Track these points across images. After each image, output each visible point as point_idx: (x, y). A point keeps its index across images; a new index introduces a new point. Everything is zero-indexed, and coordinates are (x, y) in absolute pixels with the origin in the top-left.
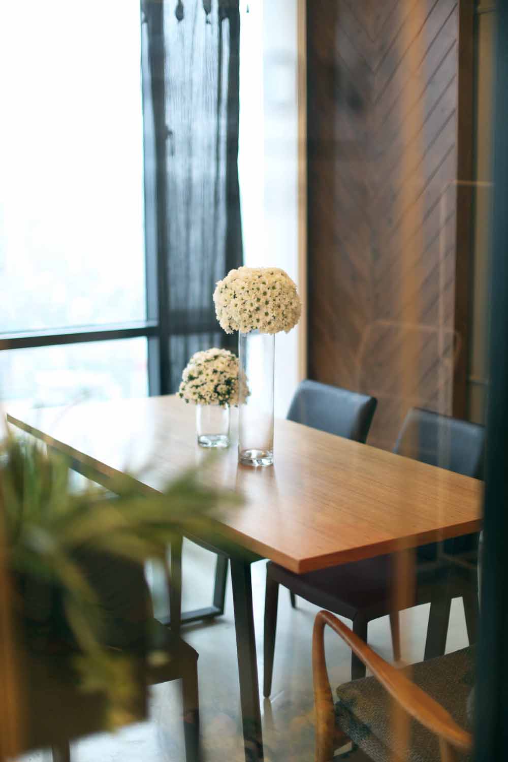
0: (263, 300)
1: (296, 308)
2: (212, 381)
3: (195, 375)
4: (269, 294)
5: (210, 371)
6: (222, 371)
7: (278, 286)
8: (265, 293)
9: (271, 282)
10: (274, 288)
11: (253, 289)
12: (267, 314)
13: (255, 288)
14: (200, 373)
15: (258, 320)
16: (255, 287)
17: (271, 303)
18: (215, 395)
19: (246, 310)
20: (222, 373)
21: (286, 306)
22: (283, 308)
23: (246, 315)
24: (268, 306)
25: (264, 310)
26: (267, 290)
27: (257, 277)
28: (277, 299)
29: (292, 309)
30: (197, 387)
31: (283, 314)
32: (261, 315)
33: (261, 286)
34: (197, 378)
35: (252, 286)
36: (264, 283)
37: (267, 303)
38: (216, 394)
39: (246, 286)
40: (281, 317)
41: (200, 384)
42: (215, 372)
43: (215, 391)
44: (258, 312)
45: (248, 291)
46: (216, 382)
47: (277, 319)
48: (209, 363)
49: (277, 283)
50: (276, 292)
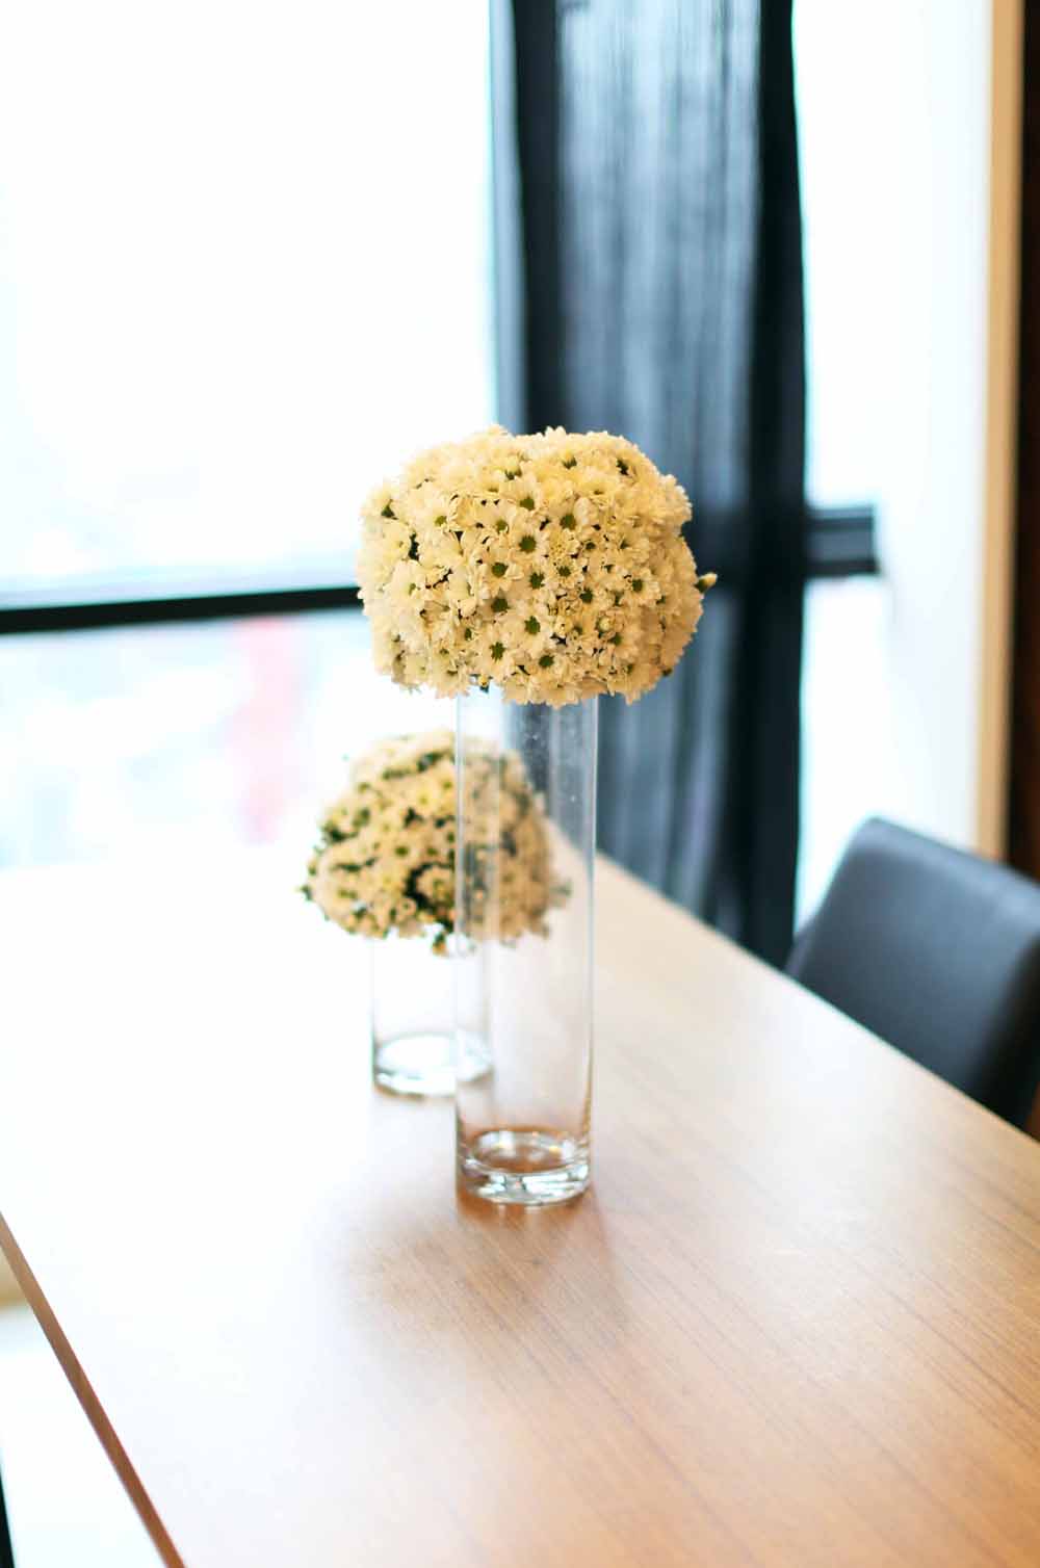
0: (516, 570)
1: (662, 601)
2: (402, 851)
3: (345, 826)
4: (542, 547)
5: (395, 816)
6: (441, 815)
7: (583, 513)
8: (527, 544)
9: (555, 499)
10: (568, 521)
11: (480, 525)
12: (532, 626)
13: (489, 523)
14: (364, 816)
15: (498, 651)
16: (488, 516)
17: (551, 581)
18: (407, 906)
19: (446, 608)
20: (440, 823)
21: (617, 596)
22: (602, 602)
23: (445, 628)
24: (539, 594)
25: (521, 610)
26: (536, 532)
27: (499, 477)
28: (576, 567)
29: (643, 607)
30: (352, 868)
31: (597, 627)
32: (508, 629)
33: (513, 514)
34: (354, 835)
35: (473, 516)
36: (528, 503)
37: (536, 580)
38: (413, 904)
39: (449, 509)
40: (590, 640)
41: (359, 859)
42: (411, 817)
43: (411, 890)
44: (498, 617)
45: (459, 534)
46: (414, 858)
47: (572, 647)
48: (400, 784)
49: (583, 501)
50: (571, 540)
